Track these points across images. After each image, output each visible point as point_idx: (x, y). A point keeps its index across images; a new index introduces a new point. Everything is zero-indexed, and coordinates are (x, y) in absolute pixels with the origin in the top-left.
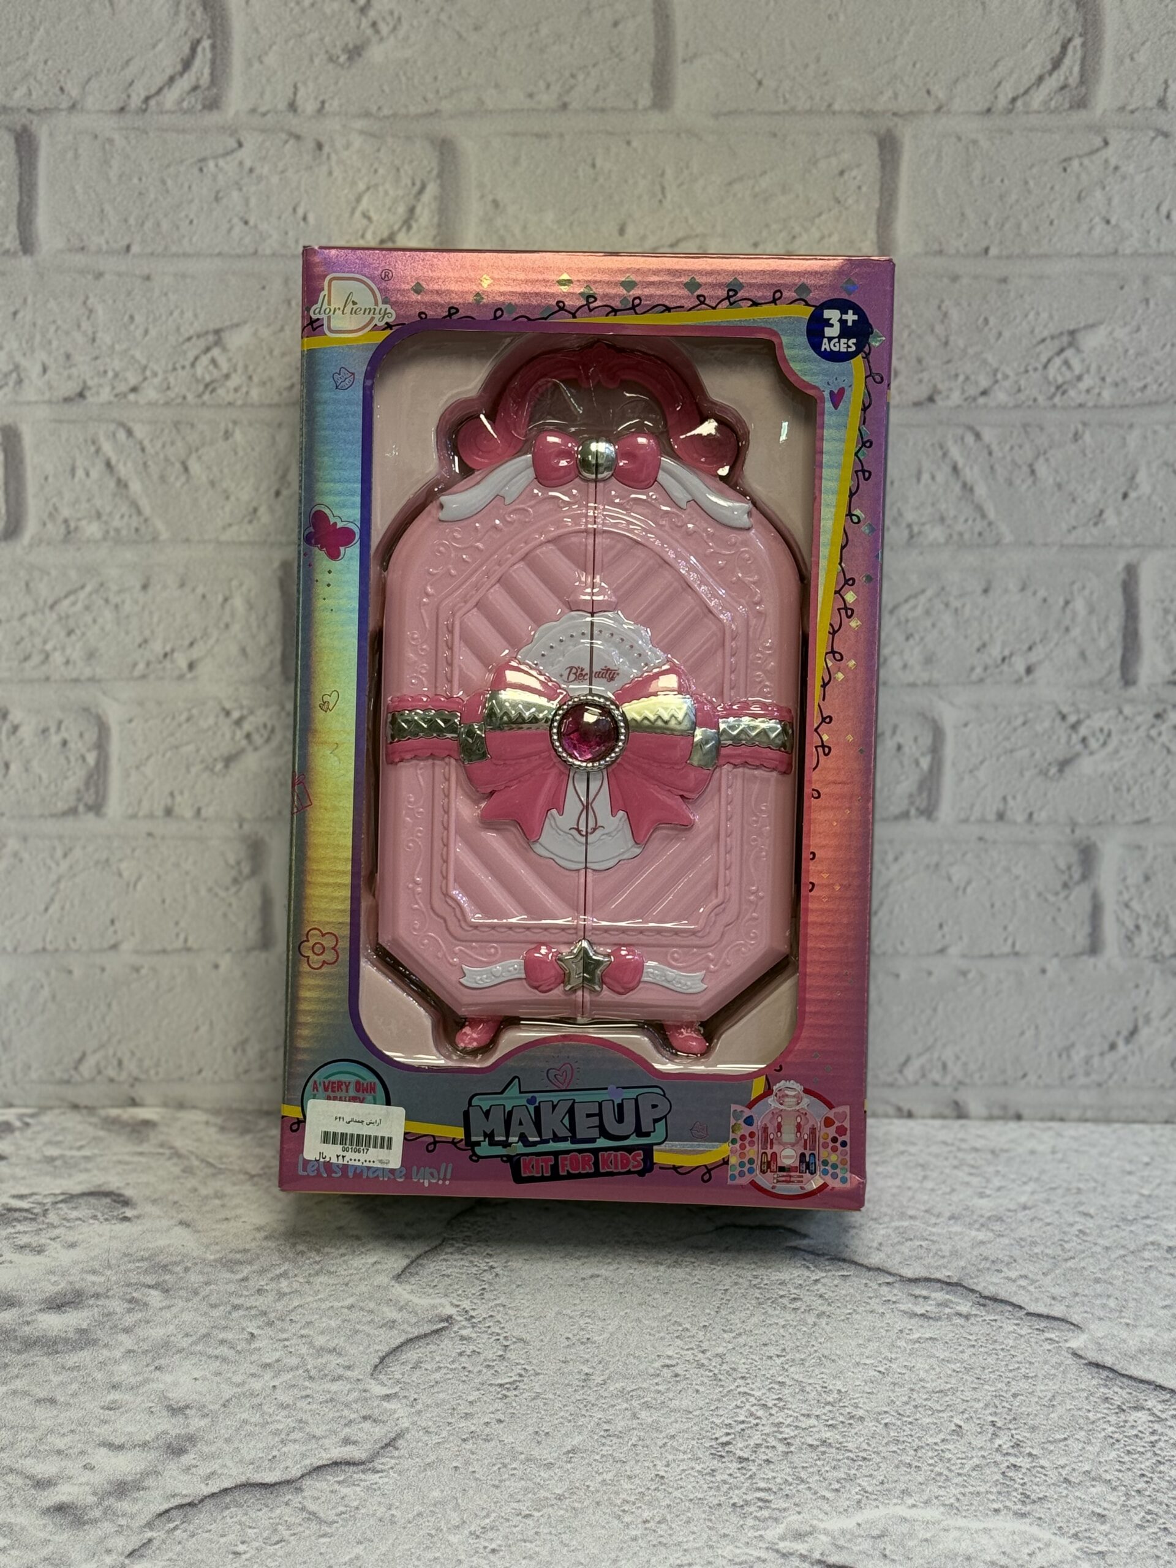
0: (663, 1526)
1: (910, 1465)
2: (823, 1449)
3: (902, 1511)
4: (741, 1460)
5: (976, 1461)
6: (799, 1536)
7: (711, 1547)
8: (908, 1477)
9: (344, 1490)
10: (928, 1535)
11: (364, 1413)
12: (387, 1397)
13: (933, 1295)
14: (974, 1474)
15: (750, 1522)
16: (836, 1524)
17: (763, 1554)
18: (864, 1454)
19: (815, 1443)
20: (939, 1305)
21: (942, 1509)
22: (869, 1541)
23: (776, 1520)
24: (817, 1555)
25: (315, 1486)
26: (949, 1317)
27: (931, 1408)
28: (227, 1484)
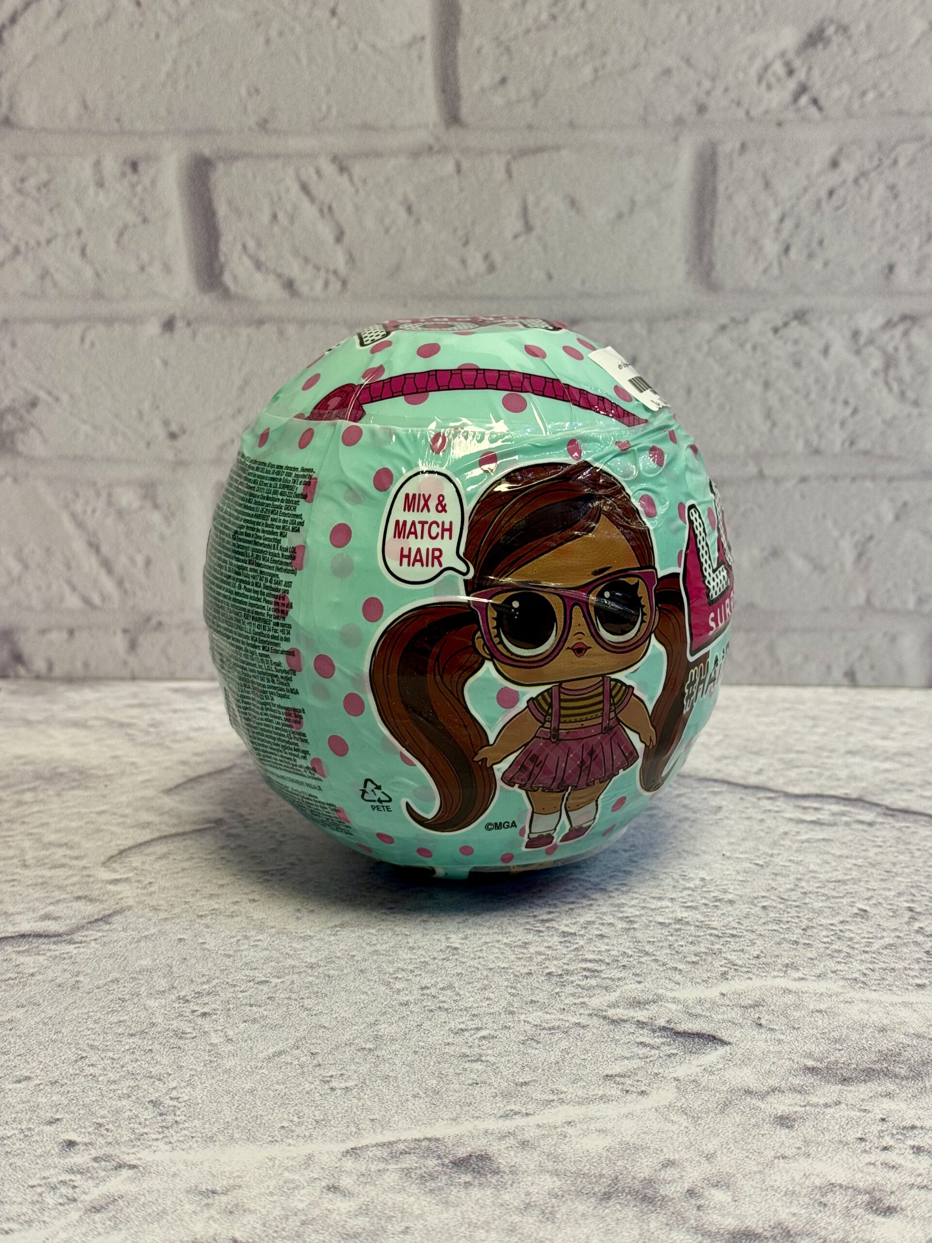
0: (449, 993)
1: (796, 943)
2: (678, 926)
3: (783, 983)
4: (564, 934)
5: (888, 941)
6: (637, 1003)
7: (512, 1013)
8: (792, 953)
9: (22, 959)
10: (823, 1007)
11: (80, 893)
12: (116, 881)
13: (827, 807)
14: (885, 952)
15: (570, 989)
16: (689, 993)
17: (583, 1020)
18: (734, 932)
19: (667, 921)
20: (834, 814)
21: (842, 983)
22: (739, 1011)
23: (606, 988)
24: (662, 1022)
26: (847, 824)
27: (824, 895)
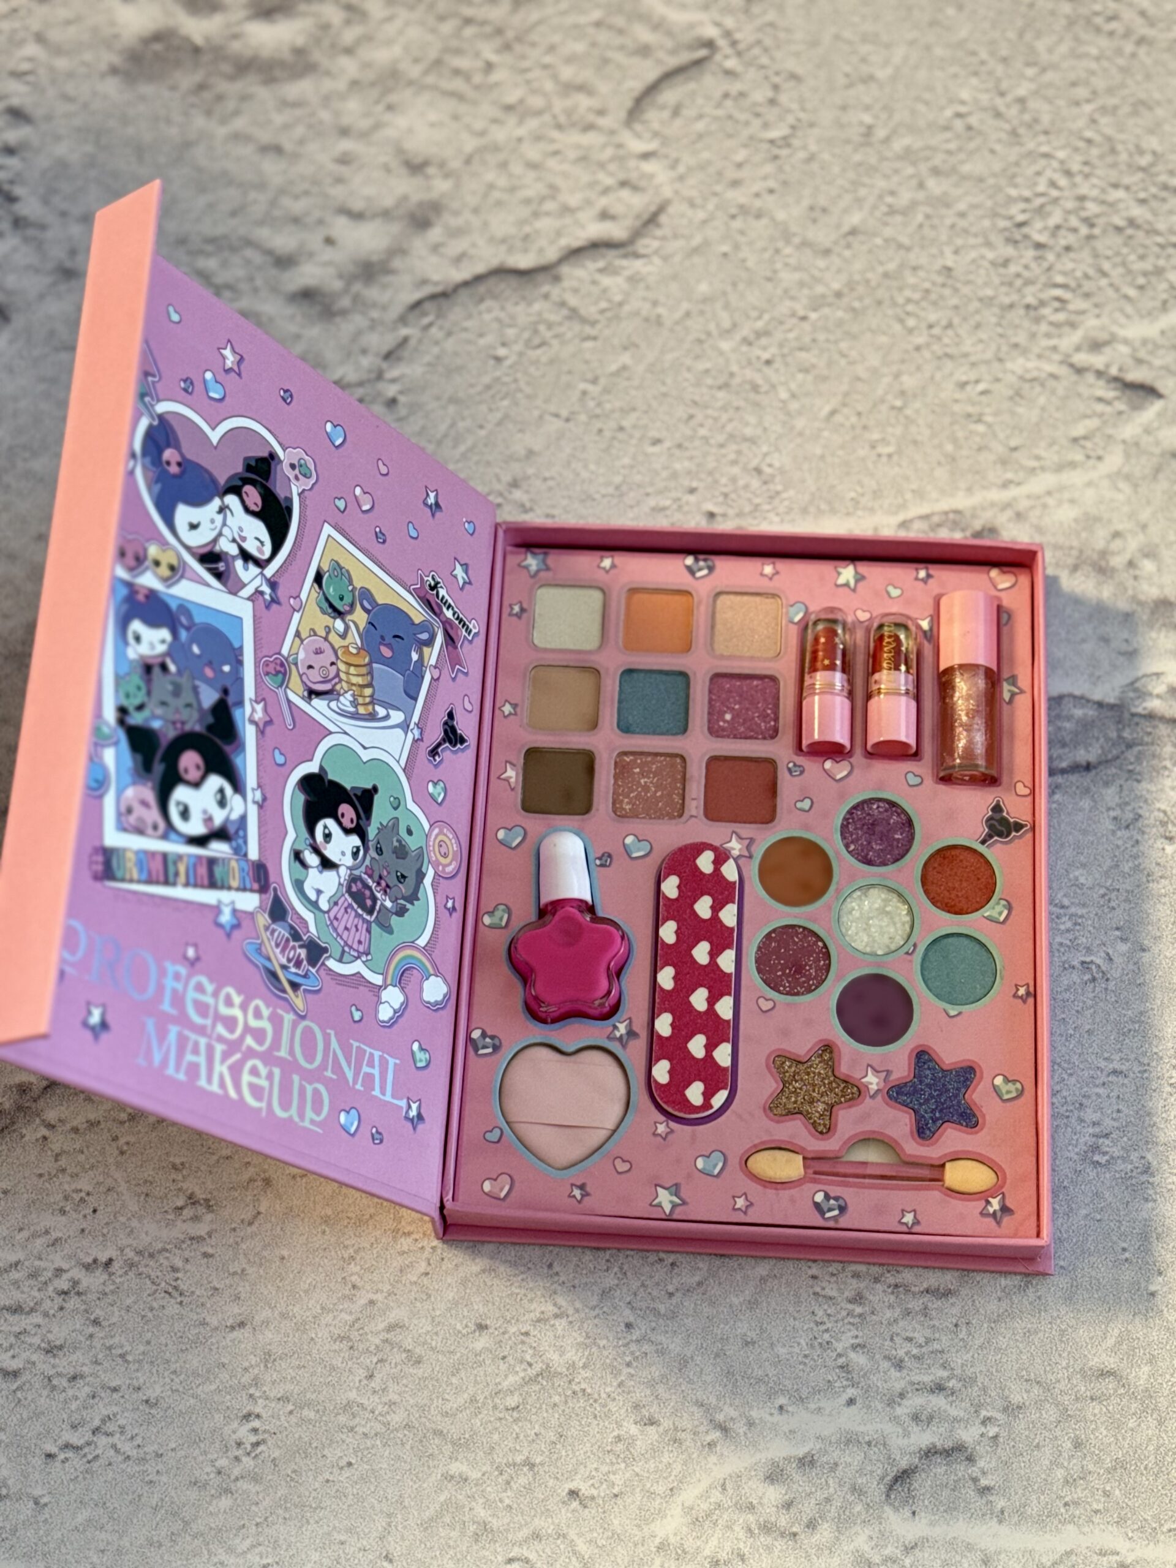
2: (1130, 232)
4: (1039, 246)
6: (1096, 346)
9: (606, 281)
11: (622, 176)
12: (646, 156)
15: (1044, 327)
16: (1137, 330)
17: (1056, 369)
19: (1122, 223)
23: (1073, 325)
24: (1114, 371)
25: (576, 274)
28: (480, 268)
